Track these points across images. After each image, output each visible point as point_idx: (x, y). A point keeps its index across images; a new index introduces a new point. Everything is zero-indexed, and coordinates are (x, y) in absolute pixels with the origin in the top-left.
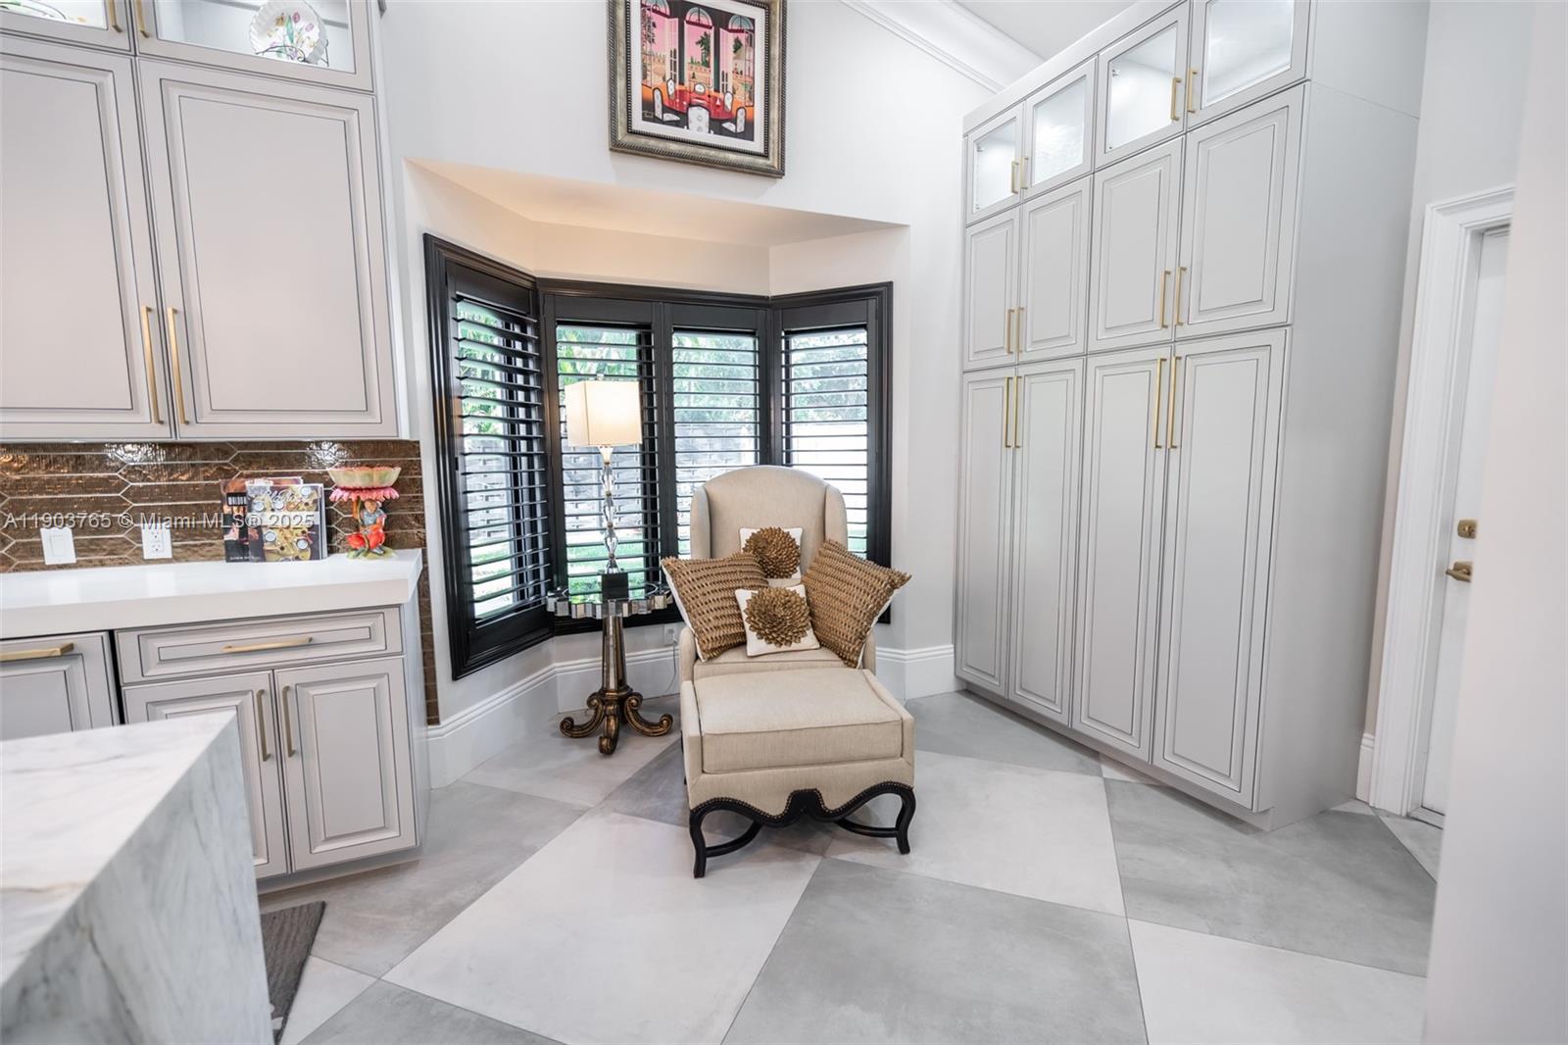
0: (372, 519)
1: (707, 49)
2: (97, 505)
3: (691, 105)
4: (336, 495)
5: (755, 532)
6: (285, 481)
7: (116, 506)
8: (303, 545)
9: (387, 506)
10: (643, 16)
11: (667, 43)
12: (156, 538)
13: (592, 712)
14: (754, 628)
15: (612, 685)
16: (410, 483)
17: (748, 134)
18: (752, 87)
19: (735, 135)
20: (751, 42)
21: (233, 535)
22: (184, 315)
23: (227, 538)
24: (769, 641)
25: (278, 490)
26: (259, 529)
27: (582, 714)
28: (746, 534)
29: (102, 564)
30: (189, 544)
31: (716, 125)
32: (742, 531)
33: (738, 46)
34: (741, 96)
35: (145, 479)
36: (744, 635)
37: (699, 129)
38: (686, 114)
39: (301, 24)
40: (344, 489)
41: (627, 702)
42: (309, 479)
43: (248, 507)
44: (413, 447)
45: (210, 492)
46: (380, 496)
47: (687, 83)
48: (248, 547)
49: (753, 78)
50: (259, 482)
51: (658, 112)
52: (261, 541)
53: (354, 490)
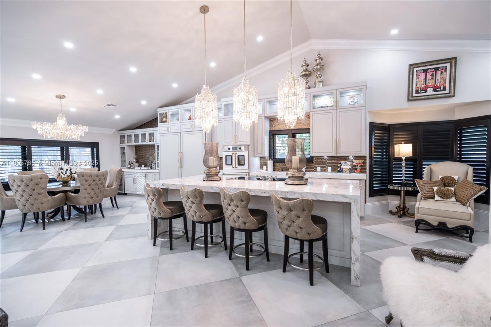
0: (359, 168)
1: (433, 76)
2: (323, 164)
3: (428, 88)
4: (354, 164)
5: (443, 176)
6: (346, 162)
7: (325, 164)
8: (348, 171)
9: (361, 166)
10: (417, 75)
11: (422, 78)
12: (329, 169)
13: (397, 210)
14: (437, 195)
15: (402, 205)
16: (365, 163)
17: (444, 89)
18: (446, 80)
19: (441, 91)
20: (446, 71)
21: (339, 169)
22: (339, 140)
23: (338, 169)
24: (441, 198)
25: (345, 163)
26: (342, 168)
27: (395, 210)
28: (440, 177)
29: (323, 172)
30: (333, 170)
31: (435, 90)
32: (439, 176)
33: (442, 73)
34: (442, 82)
35: (329, 161)
36: (435, 196)
37: (430, 92)
38: (427, 90)
39: (355, 97)
40: (356, 163)
41: (405, 209)
42: (349, 161)
43: (341, 165)
44: (366, 157)
45: (337, 163)
46: (360, 164)
47: (427, 84)
48: (341, 171)
49: (446, 78)
50: (343, 162)
51: (419, 91)
52: (343, 170)
53: (357, 163)
